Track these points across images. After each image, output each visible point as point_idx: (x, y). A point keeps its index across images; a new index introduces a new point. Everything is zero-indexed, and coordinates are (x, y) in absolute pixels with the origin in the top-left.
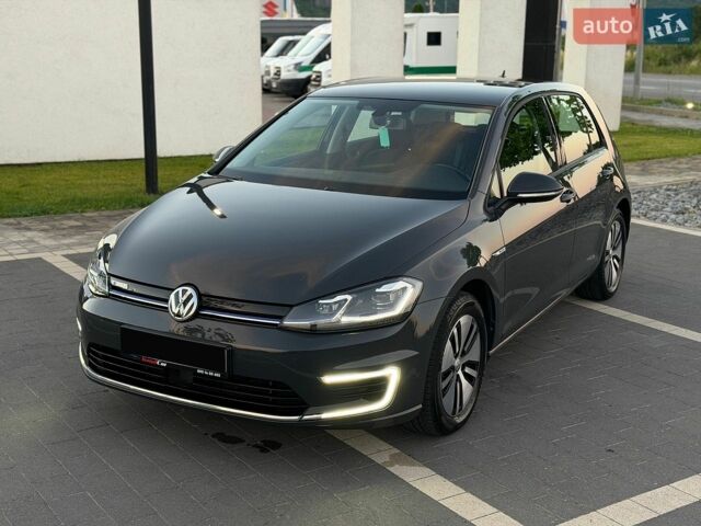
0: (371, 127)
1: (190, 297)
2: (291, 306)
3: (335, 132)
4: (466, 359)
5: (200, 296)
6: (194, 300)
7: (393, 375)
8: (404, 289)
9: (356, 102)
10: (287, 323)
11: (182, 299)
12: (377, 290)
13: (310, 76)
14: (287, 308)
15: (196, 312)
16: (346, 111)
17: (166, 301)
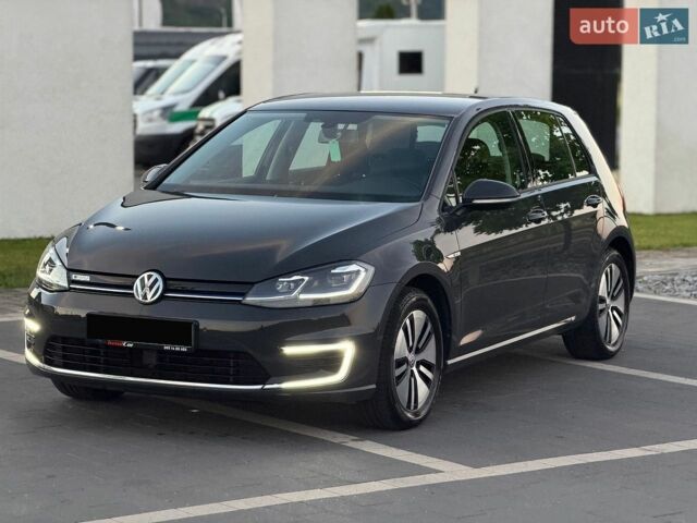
0: (321, 141)
1: (156, 280)
2: (253, 284)
3: (280, 145)
4: (421, 357)
5: (165, 280)
6: (160, 283)
7: (347, 349)
8: (358, 272)
9: (304, 115)
10: (249, 299)
11: (148, 283)
12: (333, 271)
13: (195, 127)
14: (249, 286)
15: (162, 294)
16: (292, 124)
17: (131, 288)
